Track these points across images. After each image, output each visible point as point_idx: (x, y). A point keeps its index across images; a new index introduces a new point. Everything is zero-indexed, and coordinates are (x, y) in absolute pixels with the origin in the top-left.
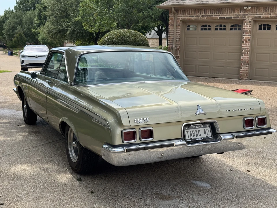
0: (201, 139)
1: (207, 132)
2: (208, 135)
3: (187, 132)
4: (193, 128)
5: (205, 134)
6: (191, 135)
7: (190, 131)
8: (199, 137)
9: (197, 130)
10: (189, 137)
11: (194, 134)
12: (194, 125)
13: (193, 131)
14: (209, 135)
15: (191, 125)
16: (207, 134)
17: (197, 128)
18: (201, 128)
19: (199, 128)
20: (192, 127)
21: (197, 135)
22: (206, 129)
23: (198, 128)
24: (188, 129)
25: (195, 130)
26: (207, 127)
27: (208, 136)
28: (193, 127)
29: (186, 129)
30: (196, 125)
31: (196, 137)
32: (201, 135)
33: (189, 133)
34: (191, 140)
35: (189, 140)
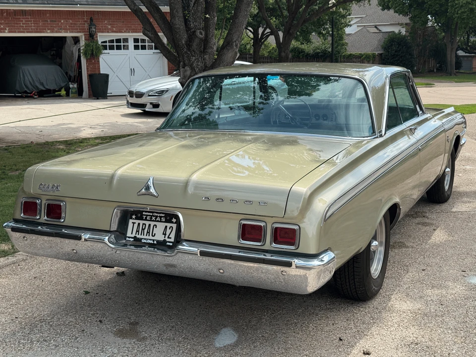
0: (152, 242)
1: (168, 231)
2: (168, 238)
3: (134, 223)
4: (146, 220)
5: (163, 234)
6: (138, 231)
7: (139, 224)
8: (151, 237)
9: (152, 223)
10: (132, 234)
11: (143, 229)
12: (148, 214)
13: (143, 224)
14: (171, 238)
15: (144, 213)
16: (167, 236)
17: (153, 221)
18: (161, 221)
19: (158, 221)
20: (144, 217)
21: (149, 233)
22: (169, 225)
23: (155, 221)
24: (136, 219)
25: (147, 223)
26: (173, 222)
27: (168, 240)
28: (146, 218)
29: (134, 219)
30: (152, 214)
31: (145, 237)
32: (155, 234)
33: (136, 226)
34: (133, 240)
35: (129, 237)
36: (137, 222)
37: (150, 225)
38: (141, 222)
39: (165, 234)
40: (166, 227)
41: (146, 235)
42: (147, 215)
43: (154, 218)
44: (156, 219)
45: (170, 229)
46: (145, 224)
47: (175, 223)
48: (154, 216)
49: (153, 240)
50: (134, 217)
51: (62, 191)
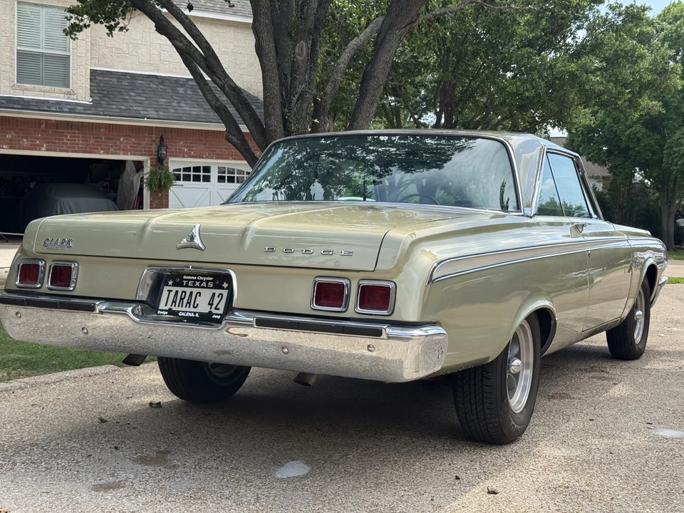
0: (193, 315)
1: (216, 300)
2: (216, 308)
3: (170, 291)
4: (187, 286)
5: (209, 304)
6: (174, 302)
7: (177, 292)
8: (192, 309)
9: (195, 291)
10: (166, 305)
11: (182, 299)
12: (190, 278)
13: (183, 292)
14: (219, 309)
15: (185, 277)
16: (214, 307)
17: (197, 287)
18: (207, 287)
19: (203, 287)
20: (185, 282)
21: (190, 303)
22: (218, 292)
23: (200, 287)
24: (173, 285)
25: (188, 290)
26: (223, 288)
27: (214, 311)
28: (187, 283)
29: (170, 286)
30: (195, 278)
31: (184, 309)
32: (197, 305)
33: (172, 294)
34: (167, 313)
35: (162, 310)
36: (174, 289)
37: (191, 293)
38: (180, 289)
39: (212, 305)
40: (214, 294)
41: (186, 307)
42: (189, 280)
43: (197, 284)
44: (200, 284)
45: (219, 297)
46: (185, 292)
47: (227, 288)
48: (198, 281)
49: (195, 313)
50: (171, 283)
51: (75, 248)
